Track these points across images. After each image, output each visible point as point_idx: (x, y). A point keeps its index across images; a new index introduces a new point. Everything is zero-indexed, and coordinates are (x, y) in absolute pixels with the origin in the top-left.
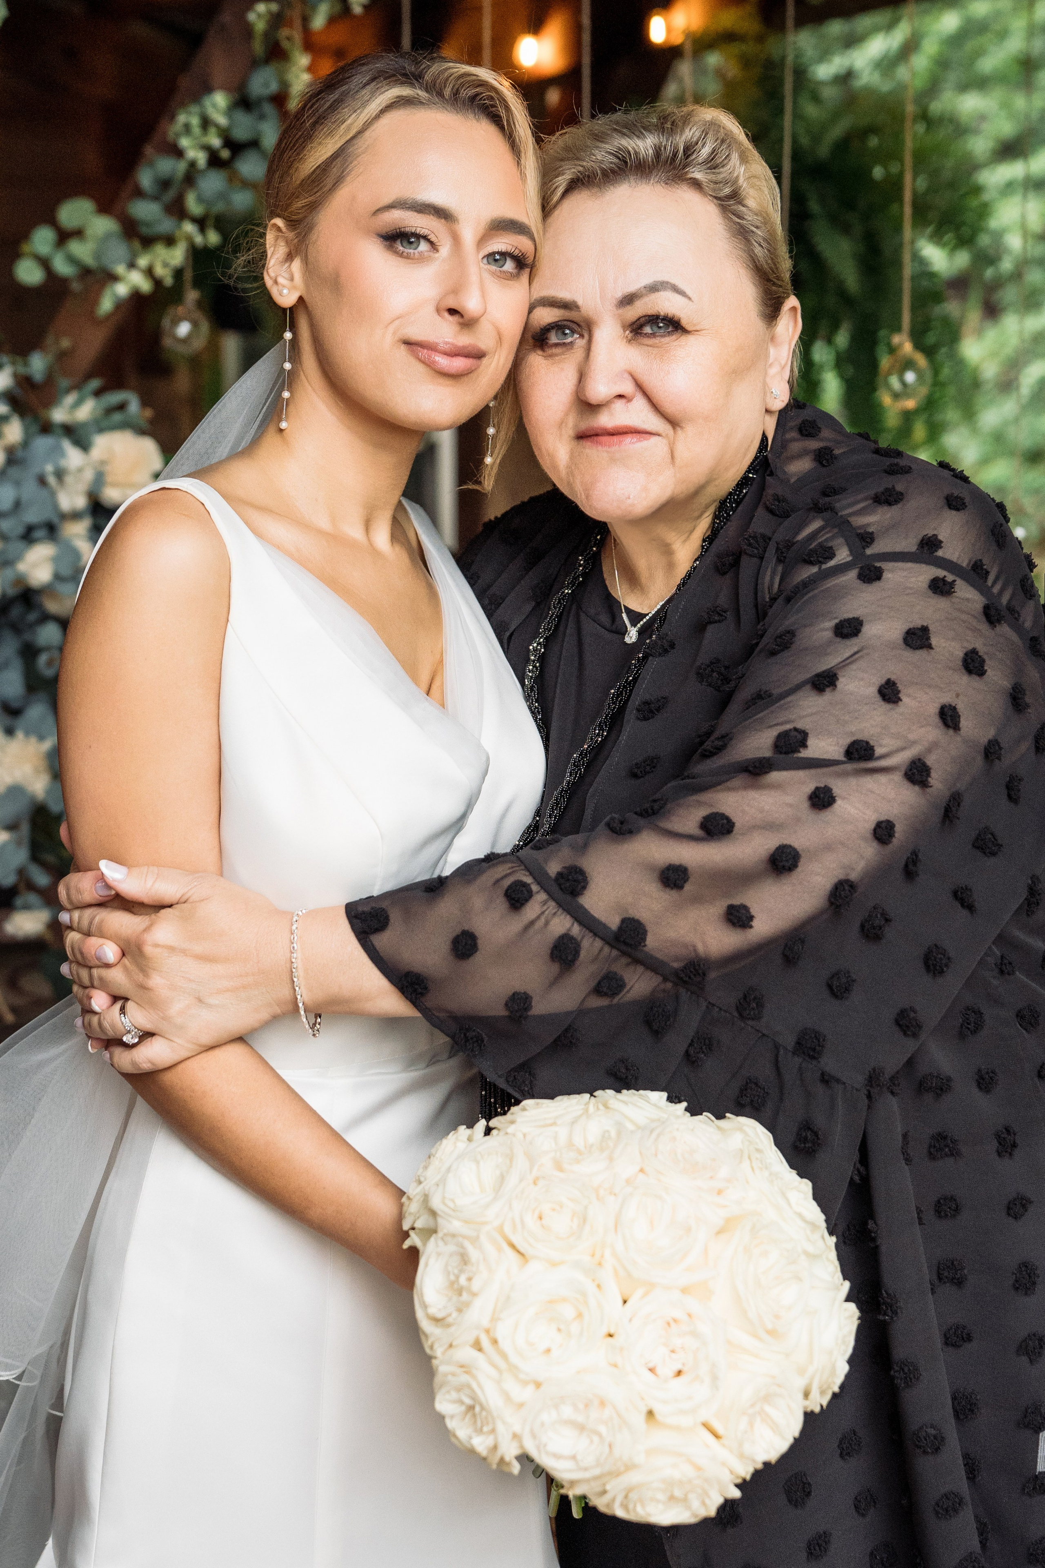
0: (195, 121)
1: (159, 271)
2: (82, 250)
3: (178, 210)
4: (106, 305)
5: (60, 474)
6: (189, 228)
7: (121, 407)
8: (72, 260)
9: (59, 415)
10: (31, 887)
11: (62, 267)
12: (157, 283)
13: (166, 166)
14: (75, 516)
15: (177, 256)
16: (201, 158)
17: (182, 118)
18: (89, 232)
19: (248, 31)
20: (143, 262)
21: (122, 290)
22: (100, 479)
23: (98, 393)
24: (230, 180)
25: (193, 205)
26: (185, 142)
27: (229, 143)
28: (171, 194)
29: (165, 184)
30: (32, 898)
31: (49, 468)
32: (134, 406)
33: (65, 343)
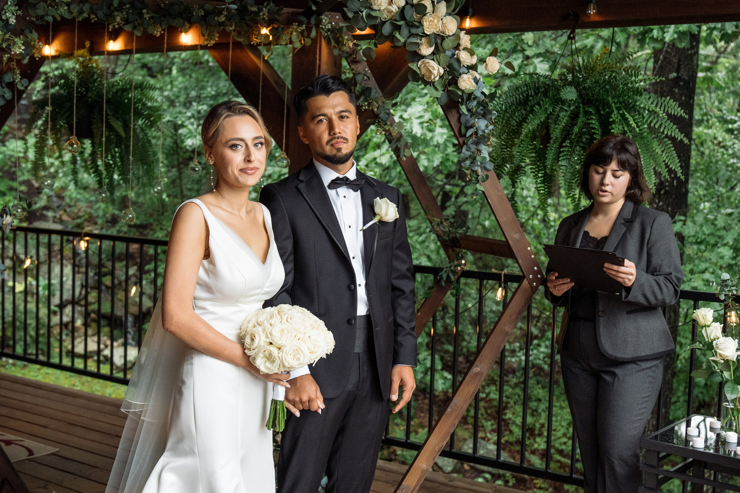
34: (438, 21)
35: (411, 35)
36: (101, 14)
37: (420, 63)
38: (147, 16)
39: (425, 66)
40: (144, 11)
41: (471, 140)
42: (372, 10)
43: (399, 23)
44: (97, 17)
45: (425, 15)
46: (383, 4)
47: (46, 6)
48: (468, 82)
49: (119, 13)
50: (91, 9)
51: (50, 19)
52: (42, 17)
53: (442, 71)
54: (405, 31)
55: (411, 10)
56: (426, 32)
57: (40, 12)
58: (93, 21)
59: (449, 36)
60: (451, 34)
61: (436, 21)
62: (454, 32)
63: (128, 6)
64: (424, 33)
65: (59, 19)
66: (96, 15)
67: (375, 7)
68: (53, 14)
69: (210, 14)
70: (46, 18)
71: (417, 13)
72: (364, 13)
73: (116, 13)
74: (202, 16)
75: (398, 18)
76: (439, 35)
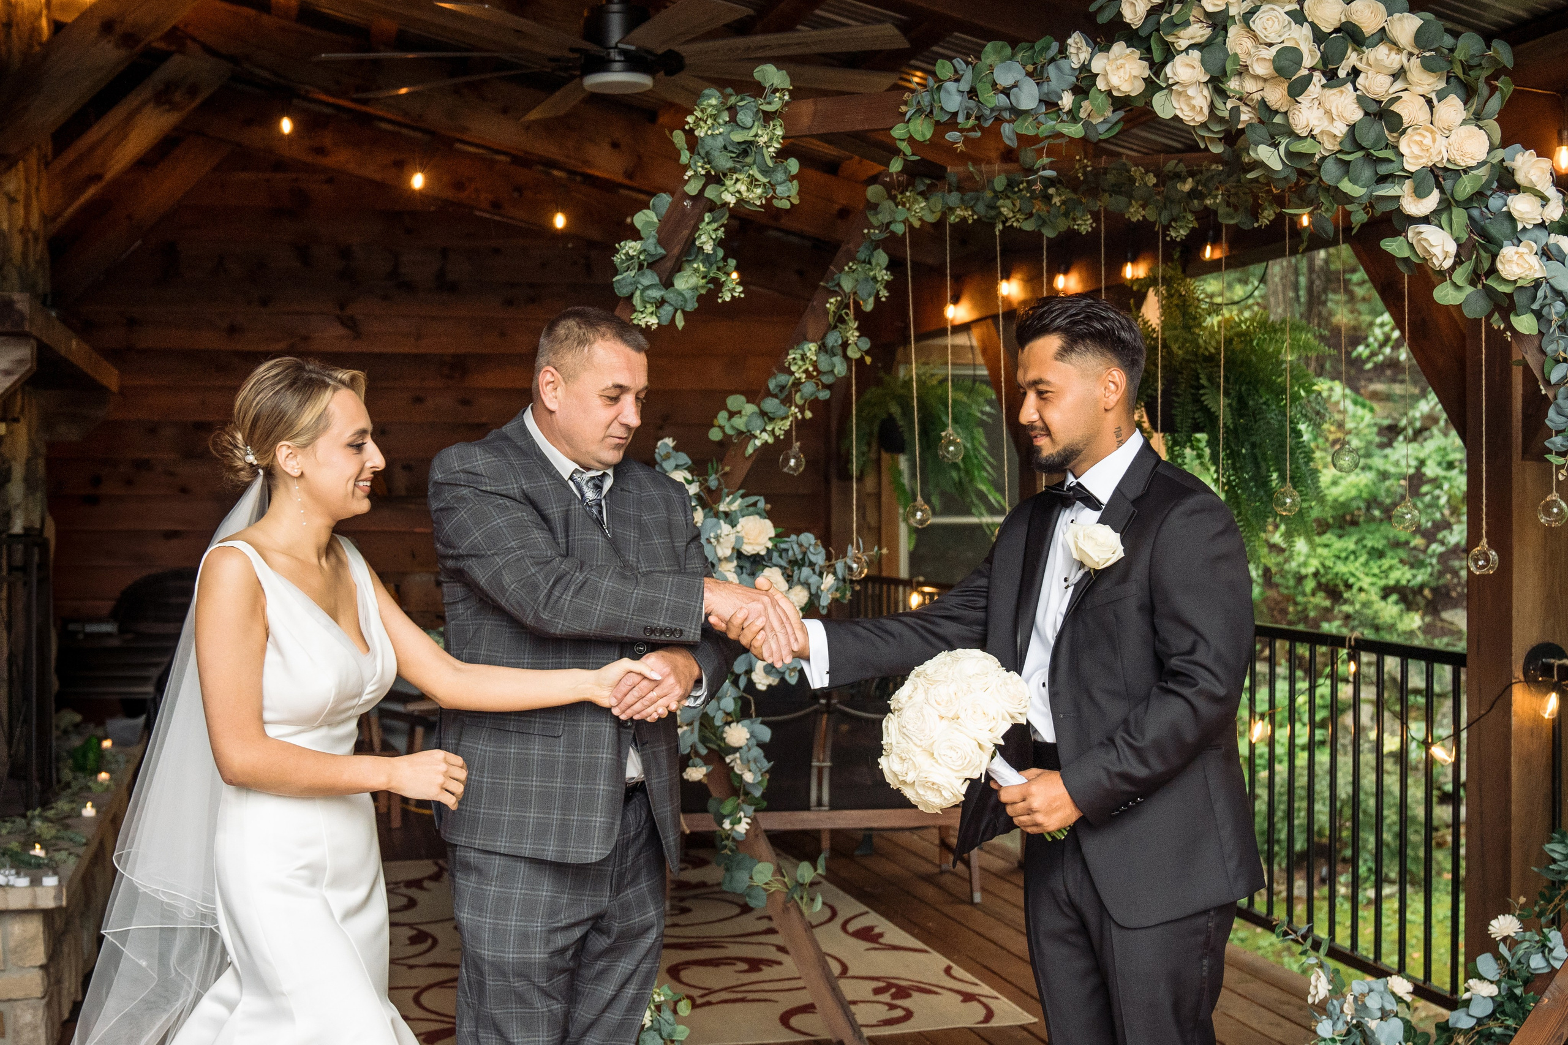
0: (798, 356)
1: (777, 432)
2: (739, 422)
3: (788, 401)
4: (750, 450)
5: (717, 538)
6: (794, 409)
7: (755, 504)
8: (733, 427)
9: (722, 507)
10: (697, 754)
11: (729, 431)
12: (777, 438)
13: (782, 378)
14: (728, 559)
15: (786, 425)
16: (800, 375)
17: (790, 357)
18: (743, 413)
19: (826, 312)
20: (769, 428)
21: (758, 443)
22: (739, 540)
23: (743, 496)
24: (817, 385)
25: (798, 398)
26: (793, 368)
27: (816, 368)
28: (786, 393)
29: (782, 388)
30: (697, 760)
31: (712, 535)
32: (762, 504)
33: (727, 469)
34: (1434, 141)
35: (1382, 179)
36: (981, 208)
37: (1410, 234)
38: (1056, 200)
39: (1419, 241)
40: (1051, 191)
41: (1562, 389)
42: (1299, 138)
43: (1347, 158)
44: (974, 212)
45: (1404, 132)
46: (1313, 122)
47: (892, 204)
48: (1521, 262)
49: (1008, 202)
50: (962, 200)
51: (899, 229)
52: (889, 224)
53: (1452, 248)
54: (1367, 173)
55: (1376, 127)
56: (1407, 167)
57: (883, 217)
58: (970, 222)
59: (1471, 168)
60: (1474, 163)
61: (1428, 141)
62: (1483, 157)
63: (1021, 186)
64: (1404, 170)
65: (917, 224)
66: (972, 208)
67: (1301, 130)
68: (902, 218)
69: (1172, 178)
70: (893, 227)
71: (1391, 131)
72: (1282, 148)
73: (1000, 202)
74: (1154, 185)
75: (1347, 148)
76: (1446, 169)
